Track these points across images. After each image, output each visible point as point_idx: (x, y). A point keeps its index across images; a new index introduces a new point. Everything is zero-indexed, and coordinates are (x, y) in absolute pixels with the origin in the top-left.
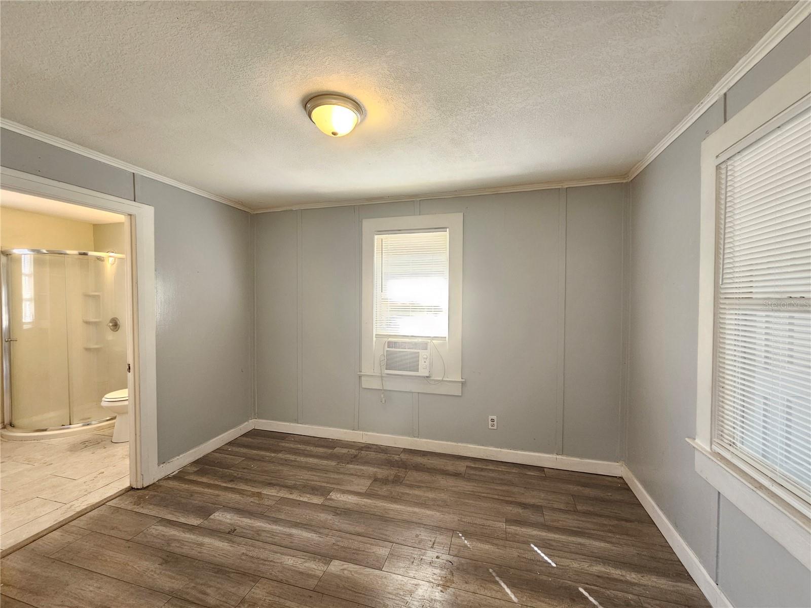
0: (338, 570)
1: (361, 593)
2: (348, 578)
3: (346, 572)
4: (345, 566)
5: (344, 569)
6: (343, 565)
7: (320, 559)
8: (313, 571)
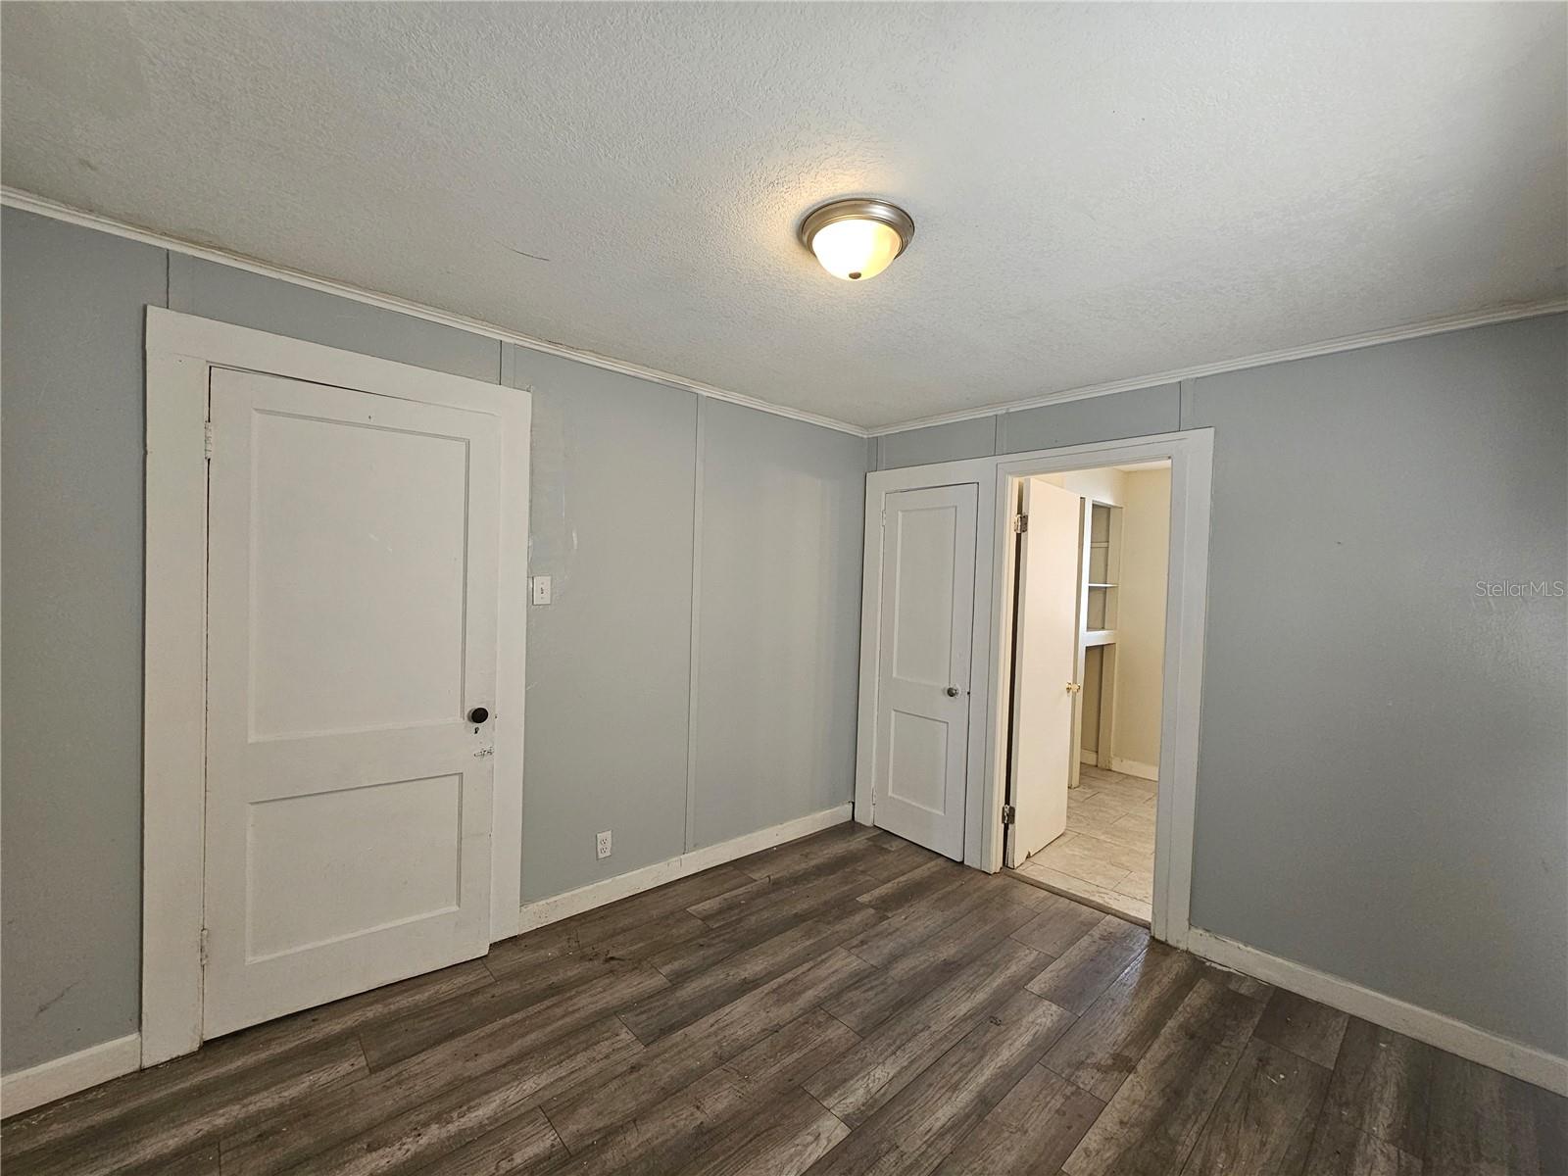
0: (821, 1129)
1: (751, 1141)
2: (793, 1137)
3: (810, 1138)
4: (824, 1142)
5: (817, 1137)
6: (829, 1141)
7: (862, 1112)
8: (840, 1095)
